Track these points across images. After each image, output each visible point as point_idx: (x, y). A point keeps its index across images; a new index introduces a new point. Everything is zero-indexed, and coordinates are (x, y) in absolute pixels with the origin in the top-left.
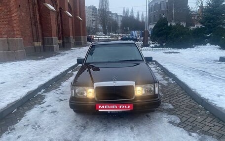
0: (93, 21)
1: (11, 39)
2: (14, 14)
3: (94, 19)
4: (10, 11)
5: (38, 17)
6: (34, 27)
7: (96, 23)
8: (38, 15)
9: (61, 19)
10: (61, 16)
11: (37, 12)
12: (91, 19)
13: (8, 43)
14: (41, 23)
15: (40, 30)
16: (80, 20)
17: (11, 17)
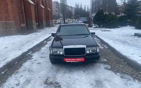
0: (56, 11)
1: (7, 21)
2: (10, 7)
4: (7, 5)
5: (23, 9)
6: (21, 14)
7: (59, 12)
8: (23, 7)
10: (37, 8)
11: (23, 5)
13: (6, 24)
14: (25, 12)
15: (24, 17)
17: (8, 8)
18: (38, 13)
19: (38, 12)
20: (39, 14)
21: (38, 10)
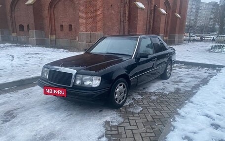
0: (211, 18)
1: (93, 33)
2: (99, 13)
3: (213, 17)
4: (96, 10)
6: (122, 24)
7: (214, 21)
8: (127, 13)
9: (154, 16)
10: (154, 13)
11: (127, 10)
12: (209, 17)
13: (90, 36)
14: (129, 20)
15: (127, 27)
16: (177, 17)
17: (96, 15)
18: (153, 23)
19: (153, 20)
20: (155, 23)
21: (154, 18)
